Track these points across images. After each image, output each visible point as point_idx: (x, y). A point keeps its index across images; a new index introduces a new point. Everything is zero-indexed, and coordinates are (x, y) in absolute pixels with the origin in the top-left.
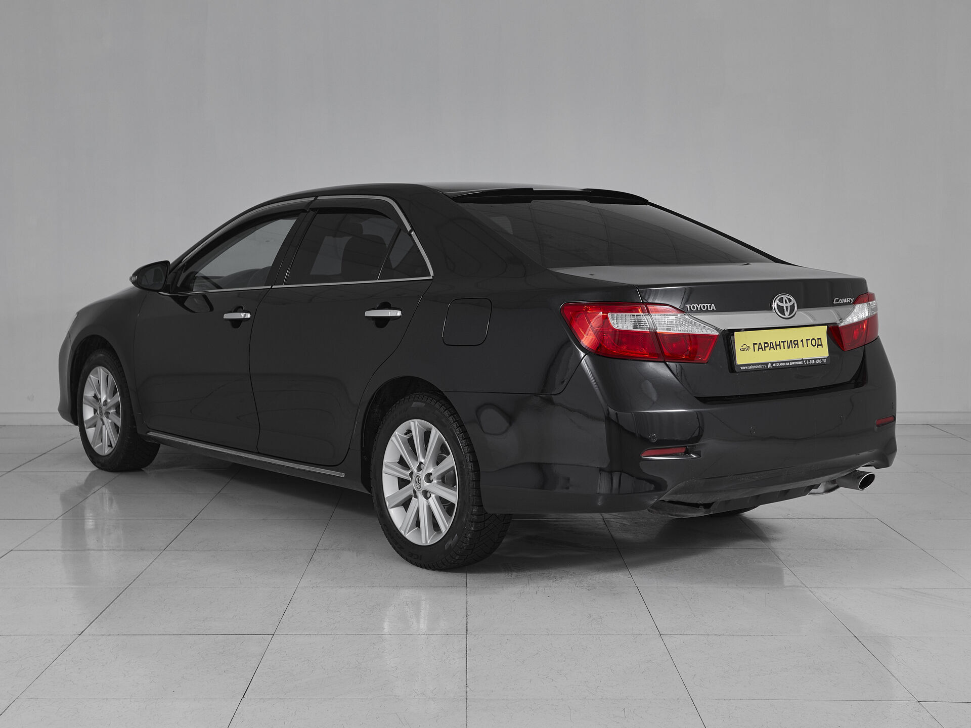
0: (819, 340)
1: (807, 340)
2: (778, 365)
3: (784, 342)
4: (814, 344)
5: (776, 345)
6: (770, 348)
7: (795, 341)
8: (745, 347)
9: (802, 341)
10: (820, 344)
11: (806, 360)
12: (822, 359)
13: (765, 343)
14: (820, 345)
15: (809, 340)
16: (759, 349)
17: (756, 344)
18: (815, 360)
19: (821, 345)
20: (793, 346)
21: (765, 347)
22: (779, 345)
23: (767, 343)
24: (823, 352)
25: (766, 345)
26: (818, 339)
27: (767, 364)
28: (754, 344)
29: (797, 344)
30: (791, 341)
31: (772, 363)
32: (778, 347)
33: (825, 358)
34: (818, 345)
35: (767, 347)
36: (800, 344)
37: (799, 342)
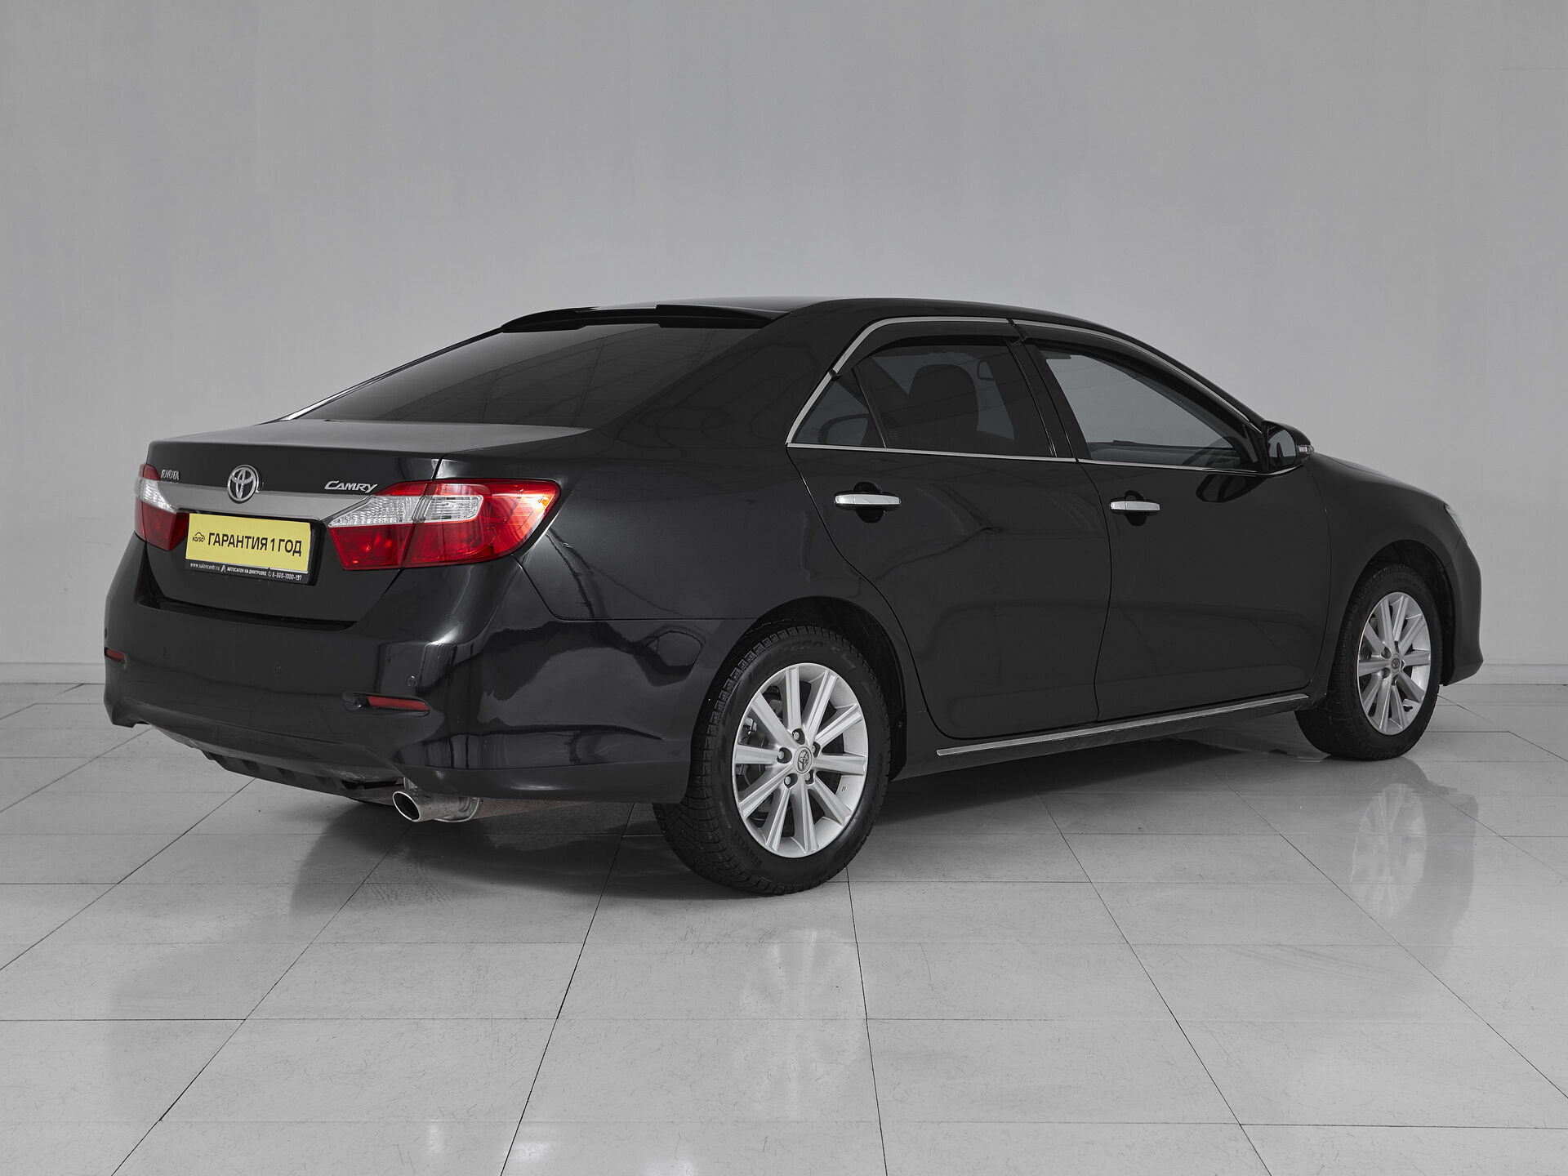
0: (298, 544)
1: (281, 540)
2: (234, 570)
3: (248, 538)
4: (289, 548)
5: (238, 541)
6: (230, 543)
7: (263, 539)
8: (199, 536)
9: (273, 540)
10: (297, 549)
11: (272, 571)
12: (295, 574)
13: (224, 535)
14: (297, 552)
15: (284, 541)
16: (215, 542)
17: (213, 534)
18: (285, 573)
19: (300, 552)
20: (260, 545)
21: (223, 541)
22: (242, 542)
23: (227, 536)
24: (300, 565)
25: (225, 538)
26: (297, 542)
27: (221, 565)
28: (211, 534)
29: (266, 544)
30: (258, 538)
31: (227, 566)
32: (240, 544)
33: (300, 574)
34: (295, 552)
35: (226, 541)
36: (270, 544)
37: (269, 541)
